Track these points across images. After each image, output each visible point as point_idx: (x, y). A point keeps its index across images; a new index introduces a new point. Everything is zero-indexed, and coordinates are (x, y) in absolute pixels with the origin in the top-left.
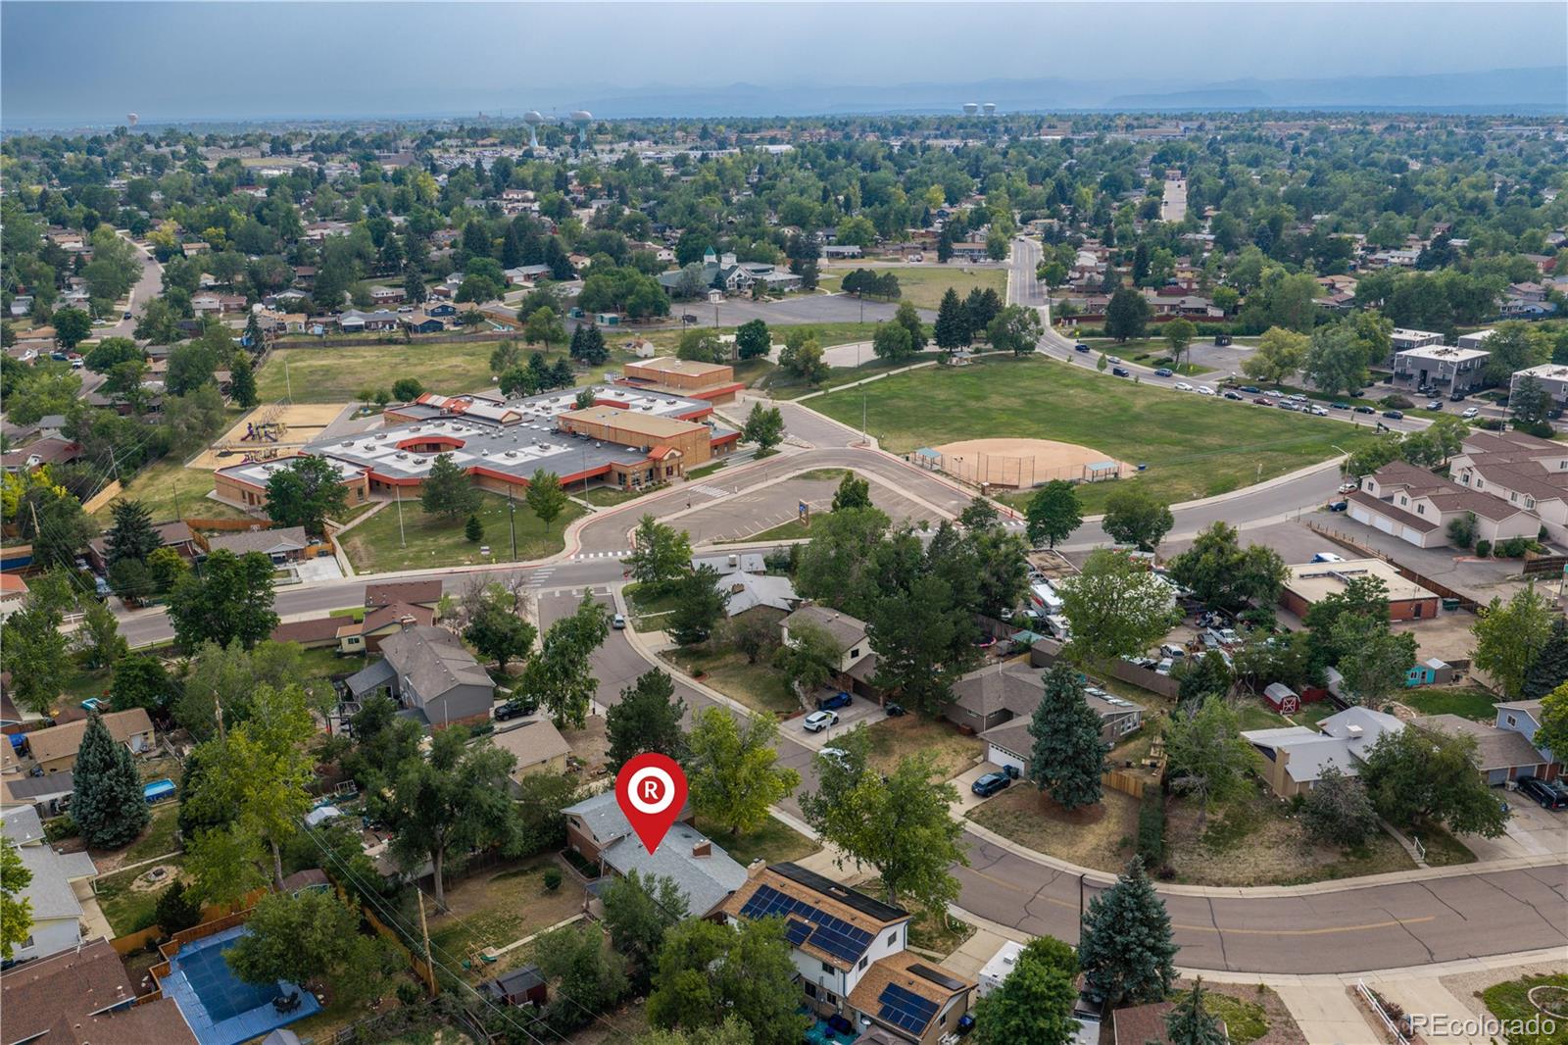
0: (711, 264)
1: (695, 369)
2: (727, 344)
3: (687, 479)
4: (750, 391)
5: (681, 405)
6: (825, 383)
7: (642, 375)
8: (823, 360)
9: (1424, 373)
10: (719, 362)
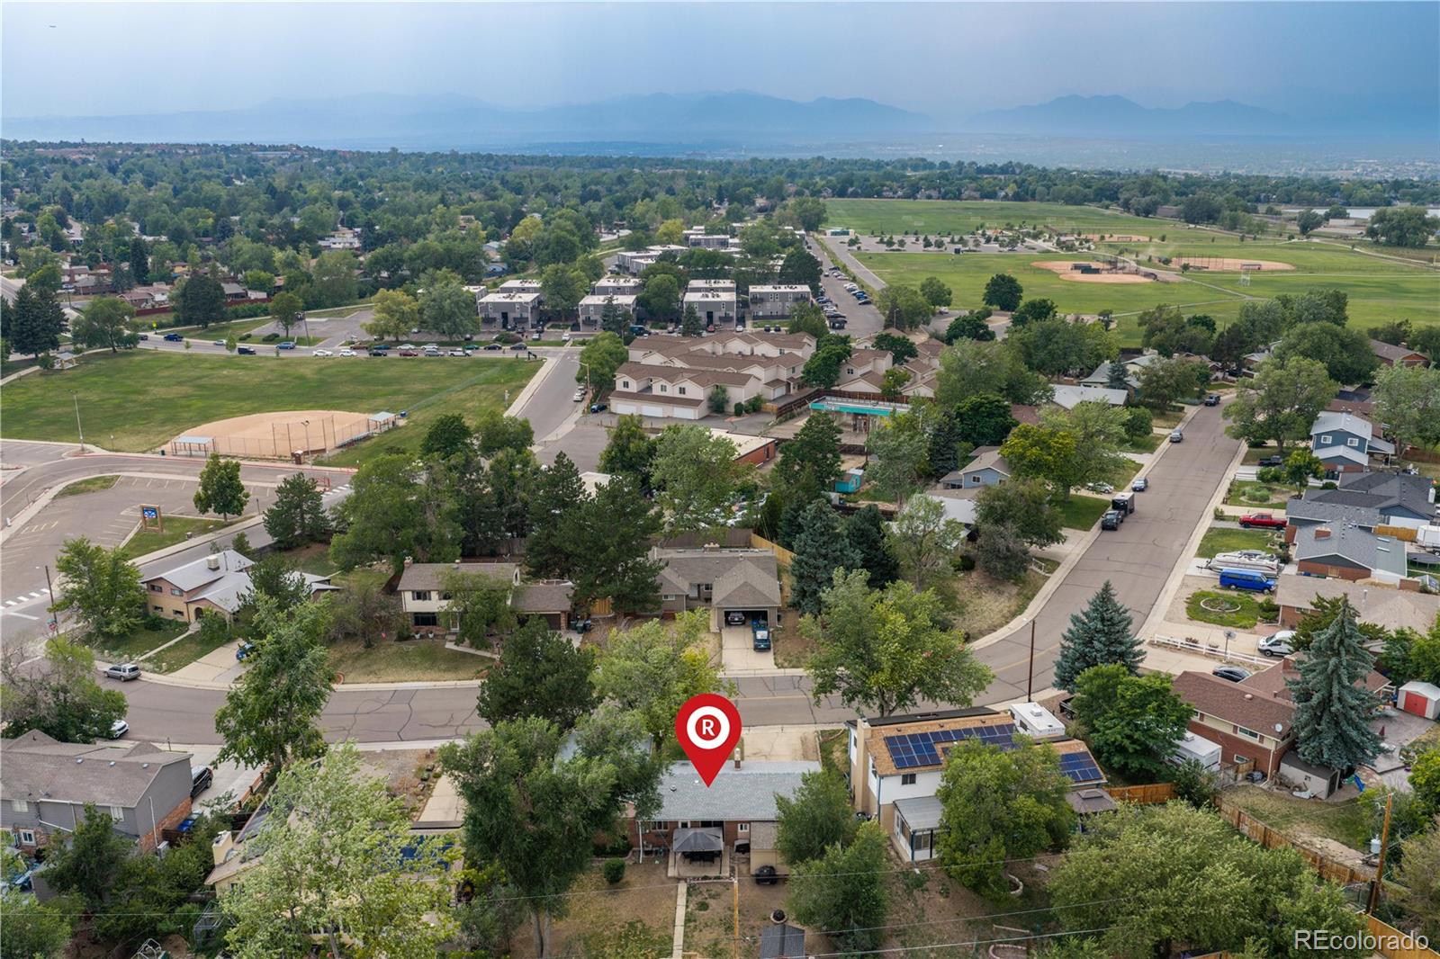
9: (505, 316)
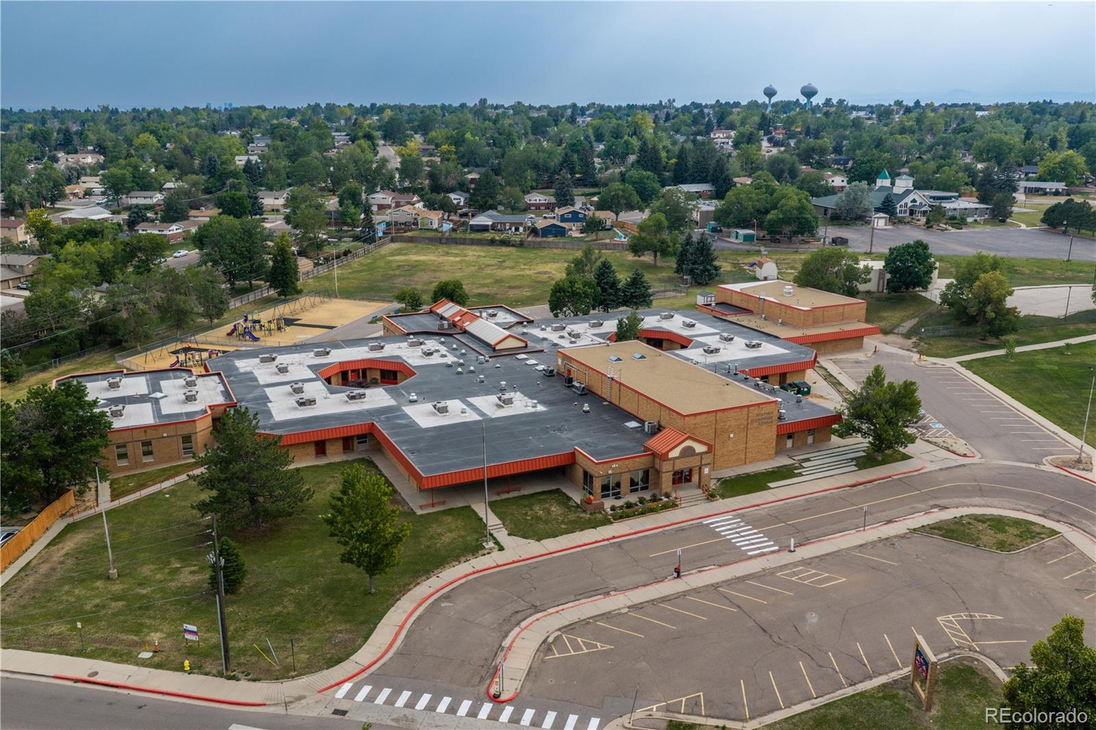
0: (882, 188)
1: (809, 300)
2: (868, 270)
3: (711, 497)
4: (890, 338)
5: (769, 350)
6: (1011, 337)
7: (736, 301)
8: (1010, 302)
10: (851, 292)
